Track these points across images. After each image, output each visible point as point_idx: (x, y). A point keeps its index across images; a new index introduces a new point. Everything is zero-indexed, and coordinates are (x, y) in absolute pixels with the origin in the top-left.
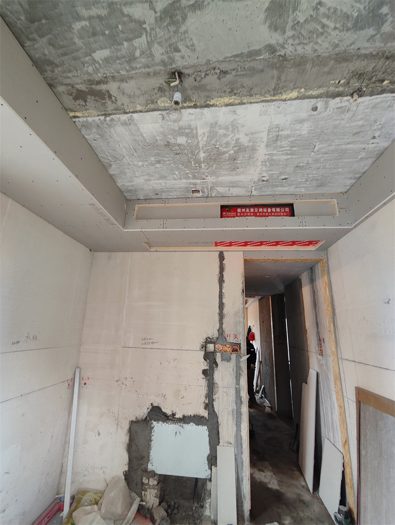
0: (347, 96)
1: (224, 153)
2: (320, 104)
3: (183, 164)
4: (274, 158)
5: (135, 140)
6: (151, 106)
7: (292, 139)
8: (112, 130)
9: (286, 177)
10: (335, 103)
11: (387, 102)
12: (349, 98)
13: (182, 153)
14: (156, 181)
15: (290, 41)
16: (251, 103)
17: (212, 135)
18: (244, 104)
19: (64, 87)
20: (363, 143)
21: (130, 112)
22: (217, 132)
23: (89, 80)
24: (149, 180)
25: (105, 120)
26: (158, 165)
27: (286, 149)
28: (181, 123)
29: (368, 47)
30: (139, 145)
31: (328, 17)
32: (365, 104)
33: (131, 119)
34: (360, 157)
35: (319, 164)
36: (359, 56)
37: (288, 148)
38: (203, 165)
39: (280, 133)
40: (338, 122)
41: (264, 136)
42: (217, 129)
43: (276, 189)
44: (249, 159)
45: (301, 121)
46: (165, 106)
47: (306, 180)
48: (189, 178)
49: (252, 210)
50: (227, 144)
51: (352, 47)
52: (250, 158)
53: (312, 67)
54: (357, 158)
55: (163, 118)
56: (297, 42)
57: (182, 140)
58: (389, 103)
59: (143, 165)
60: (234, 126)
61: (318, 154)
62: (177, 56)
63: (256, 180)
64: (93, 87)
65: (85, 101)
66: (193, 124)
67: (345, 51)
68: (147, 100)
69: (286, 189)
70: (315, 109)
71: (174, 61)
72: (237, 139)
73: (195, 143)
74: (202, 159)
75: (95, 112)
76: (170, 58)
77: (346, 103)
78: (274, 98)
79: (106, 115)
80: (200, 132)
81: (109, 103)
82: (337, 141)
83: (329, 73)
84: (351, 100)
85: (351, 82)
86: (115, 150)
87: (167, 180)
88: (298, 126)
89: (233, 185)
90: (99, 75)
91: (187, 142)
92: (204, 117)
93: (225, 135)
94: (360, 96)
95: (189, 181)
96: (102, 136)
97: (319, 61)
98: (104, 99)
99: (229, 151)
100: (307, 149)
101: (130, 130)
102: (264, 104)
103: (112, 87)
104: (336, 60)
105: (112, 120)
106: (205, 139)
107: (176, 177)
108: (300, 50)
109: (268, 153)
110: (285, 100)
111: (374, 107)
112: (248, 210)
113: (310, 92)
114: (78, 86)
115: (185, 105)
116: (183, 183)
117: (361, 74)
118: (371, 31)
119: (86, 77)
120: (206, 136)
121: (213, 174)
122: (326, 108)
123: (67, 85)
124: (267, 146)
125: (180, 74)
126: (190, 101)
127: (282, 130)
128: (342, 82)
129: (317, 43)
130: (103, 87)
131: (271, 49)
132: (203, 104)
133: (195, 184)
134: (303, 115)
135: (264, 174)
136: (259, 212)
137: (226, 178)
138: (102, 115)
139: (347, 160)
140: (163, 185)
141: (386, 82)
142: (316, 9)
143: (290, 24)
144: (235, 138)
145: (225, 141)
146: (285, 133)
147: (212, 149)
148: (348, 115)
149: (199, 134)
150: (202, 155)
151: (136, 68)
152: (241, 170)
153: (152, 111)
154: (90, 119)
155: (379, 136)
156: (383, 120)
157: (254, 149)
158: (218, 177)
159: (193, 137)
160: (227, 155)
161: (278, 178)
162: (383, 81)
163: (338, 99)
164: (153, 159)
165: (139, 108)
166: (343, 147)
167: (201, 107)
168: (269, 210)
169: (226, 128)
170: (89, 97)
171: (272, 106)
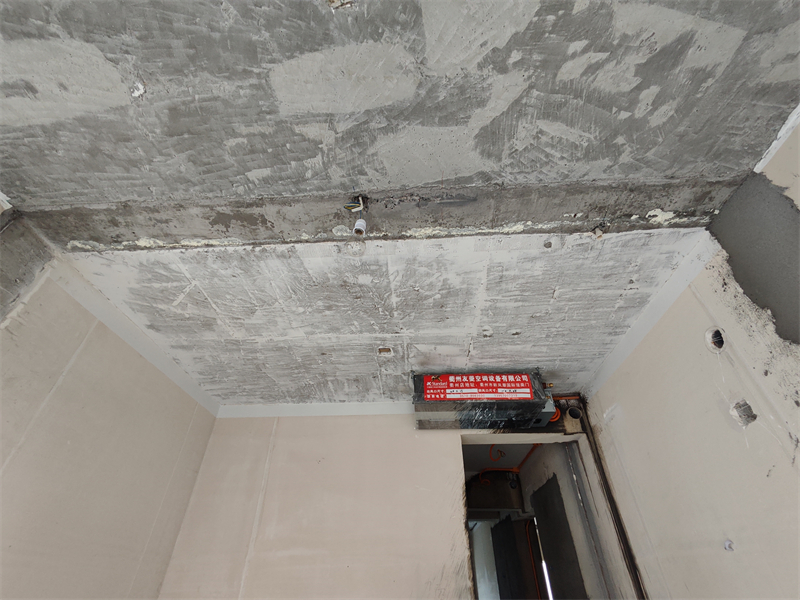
0: (587, 231)
1: (427, 297)
2: (554, 239)
3: (365, 312)
4: (498, 305)
5: (296, 278)
6: (322, 235)
7: (521, 281)
8: (262, 263)
9: (518, 331)
10: (573, 239)
11: (640, 239)
12: (590, 234)
13: (364, 297)
14: (323, 335)
15: (509, 169)
16: (462, 235)
17: (409, 273)
18: (453, 236)
19: (199, 208)
20: (619, 289)
21: (291, 242)
22: (415, 271)
23: (237, 202)
24: (313, 333)
25: (253, 251)
26: (327, 312)
27: (514, 293)
28: (364, 258)
29: (605, 179)
30: (302, 285)
31: (553, 146)
32: (612, 241)
33: (292, 251)
34: (617, 306)
35: (564, 315)
36: (596, 188)
37: (517, 293)
38: (395, 314)
39: (504, 273)
40: (580, 261)
41: (483, 276)
42: (416, 266)
43: (504, 348)
44: (463, 307)
45: (533, 259)
46: (342, 236)
47: (548, 336)
48: (375, 331)
49: (472, 379)
50: (431, 286)
51: (586, 178)
52: (464, 304)
53: (538, 198)
54: (613, 307)
55: (340, 251)
56: (516, 170)
57: (365, 279)
58: (643, 241)
59: (304, 313)
60: (440, 264)
61: (559, 301)
62: (362, 179)
63: (475, 335)
64: (242, 209)
65: (227, 227)
66: (382, 259)
67: (578, 182)
68: (319, 228)
69: (519, 347)
70: (548, 245)
71: (357, 185)
72: (445, 280)
73: (385, 283)
74: (395, 305)
75: (239, 241)
76: (352, 181)
77: (588, 240)
78: (493, 231)
79: (254, 244)
80: (392, 269)
81: (262, 229)
82: (584, 284)
83: (561, 205)
84: (594, 236)
85: (591, 215)
86: (263, 291)
87: (340, 333)
88: (528, 265)
89: (441, 341)
90: (252, 196)
91: (372, 282)
92: (397, 250)
93: (428, 275)
94: (605, 232)
95: (374, 335)
96: (246, 271)
97: (546, 192)
98: (256, 224)
99: (434, 295)
100: (543, 294)
101: (289, 264)
102: (480, 237)
103: (269, 211)
104: (568, 192)
105: (264, 250)
106: (399, 278)
107: (354, 330)
108: (521, 179)
109: (489, 298)
110: (508, 234)
111: (625, 245)
112: (465, 379)
113: (540, 226)
114: (219, 209)
115: (371, 235)
116: (366, 338)
117: (601, 208)
118: (607, 162)
119: (233, 198)
120: (401, 275)
121: (409, 325)
122: (563, 244)
123: (203, 206)
124: (488, 290)
125: (365, 199)
126: (379, 230)
127: (507, 270)
128: (579, 215)
129: (541, 172)
130: (256, 211)
131: (485, 176)
132: (396, 235)
133: (384, 340)
134: (534, 252)
135: (486, 327)
136: (482, 381)
137: (430, 331)
138: (249, 244)
139: (601, 310)
140: (334, 340)
141: (634, 217)
142: (536, 137)
143: (506, 152)
144: (441, 279)
145: (428, 282)
146: (512, 273)
147: (410, 291)
148: (593, 254)
149: (391, 272)
150: (394, 300)
151: (306, 190)
152: (453, 320)
153: (324, 241)
154: (230, 249)
155: (637, 280)
156: (639, 261)
157: (469, 293)
158: (418, 329)
159: (381, 276)
160: (431, 300)
161: (506, 332)
162: (631, 215)
163: (576, 235)
164: (320, 303)
165: (305, 237)
166: (593, 292)
167: (394, 238)
168: (498, 379)
169: (429, 265)
170: (233, 221)
171: (491, 241)
